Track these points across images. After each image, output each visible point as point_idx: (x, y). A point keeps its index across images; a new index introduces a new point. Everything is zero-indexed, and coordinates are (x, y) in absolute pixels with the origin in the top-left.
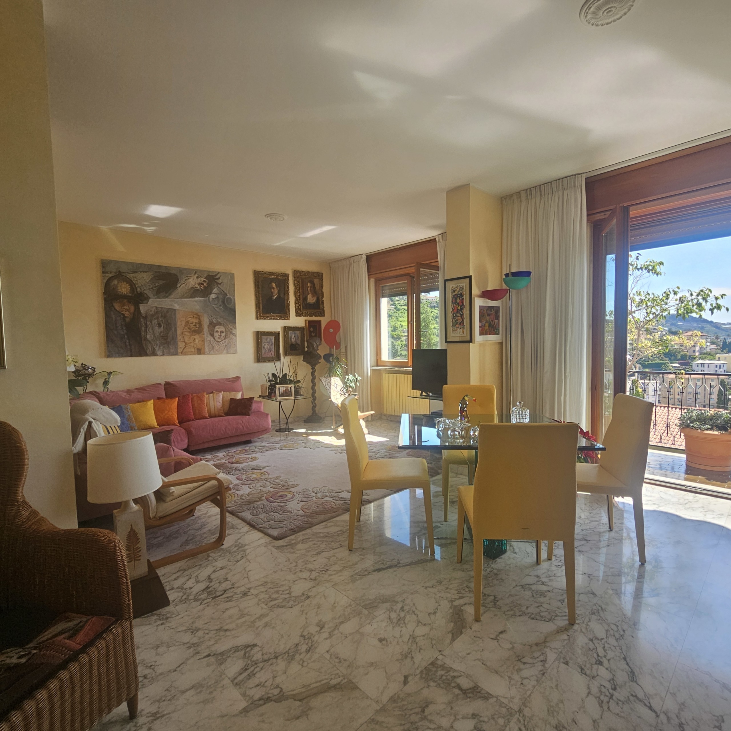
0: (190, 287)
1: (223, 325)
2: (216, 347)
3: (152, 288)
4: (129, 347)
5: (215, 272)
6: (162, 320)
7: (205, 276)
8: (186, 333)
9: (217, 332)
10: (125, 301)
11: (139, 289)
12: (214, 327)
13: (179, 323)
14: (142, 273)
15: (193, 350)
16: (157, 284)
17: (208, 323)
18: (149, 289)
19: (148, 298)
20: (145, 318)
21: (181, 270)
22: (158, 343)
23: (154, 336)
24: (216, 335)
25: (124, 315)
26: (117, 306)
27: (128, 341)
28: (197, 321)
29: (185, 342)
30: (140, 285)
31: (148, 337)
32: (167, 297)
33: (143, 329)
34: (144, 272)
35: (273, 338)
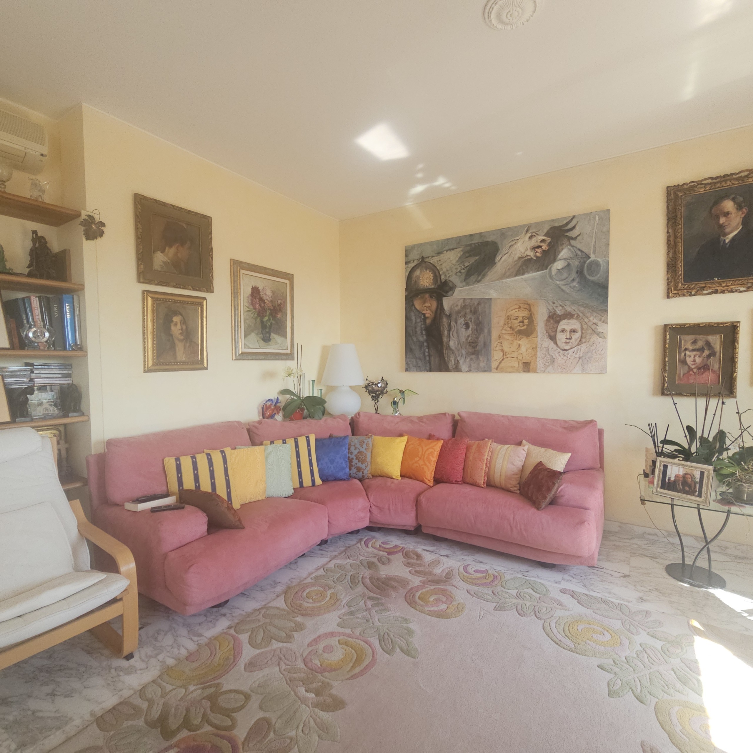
0: (516, 258)
1: (578, 317)
2: (560, 359)
3: (460, 272)
4: (428, 358)
5: (566, 218)
6: (470, 318)
7: (545, 231)
8: (507, 337)
9: (563, 331)
10: (427, 296)
11: (443, 277)
12: (558, 322)
13: (495, 320)
14: (449, 252)
15: (516, 365)
16: (467, 264)
17: (546, 317)
18: (456, 274)
19: (452, 288)
20: (449, 317)
21: (503, 233)
22: (464, 353)
23: (459, 343)
24: (561, 337)
25: (424, 315)
26: (418, 304)
27: (427, 350)
28: (525, 313)
29: (502, 351)
30: (444, 270)
31: (452, 343)
32: (479, 281)
33: (446, 332)
34: (450, 250)
35: (716, 341)
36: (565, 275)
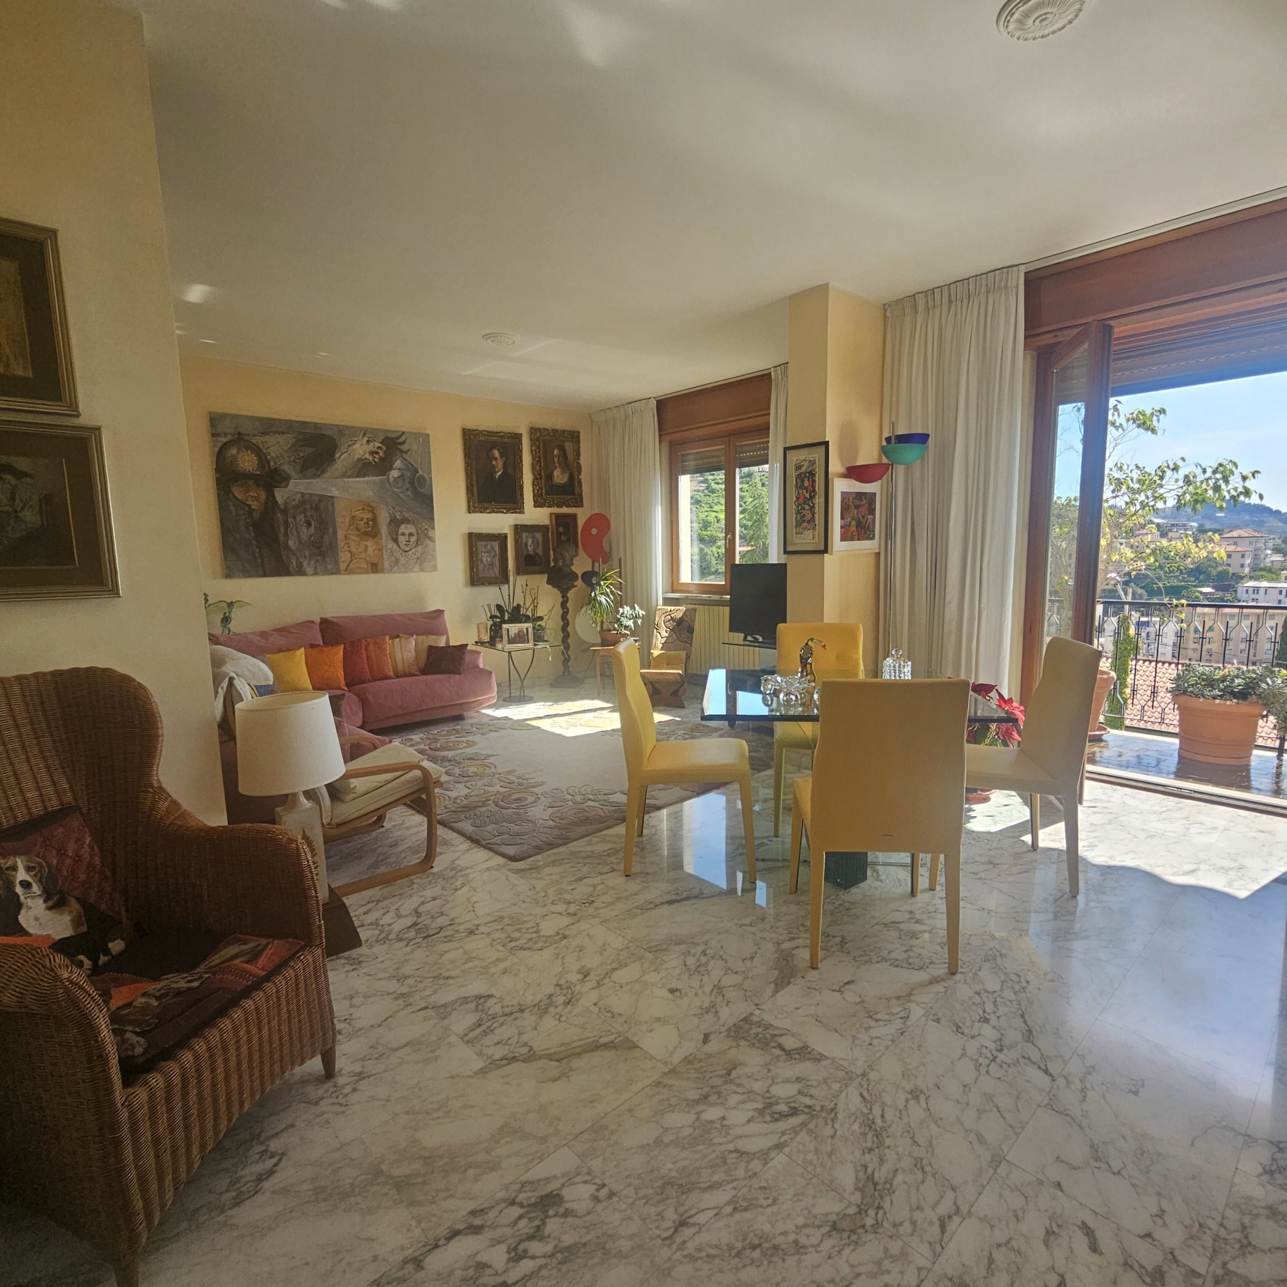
0: (356, 459)
1: (413, 523)
2: (403, 560)
3: (294, 461)
4: (259, 561)
5: (397, 432)
6: (312, 516)
7: (381, 439)
8: (352, 537)
9: (403, 534)
10: (251, 482)
11: (272, 463)
12: (398, 526)
13: (339, 520)
14: (277, 435)
15: (365, 566)
16: (302, 454)
17: (388, 521)
18: (289, 462)
19: (287, 479)
20: (285, 511)
21: (342, 430)
22: (307, 553)
23: (300, 542)
24: (402, 539)
25: (249, 506)
26: (238, 492)
27: (257, 550)
28: (369, 515)
29: (350, 552)
30: (273, 455)
31: (291, 543)
32: (319, 476)
33: (282, 530)
34: (279, 433)
35: (496, 545)
36: (400, 484)
